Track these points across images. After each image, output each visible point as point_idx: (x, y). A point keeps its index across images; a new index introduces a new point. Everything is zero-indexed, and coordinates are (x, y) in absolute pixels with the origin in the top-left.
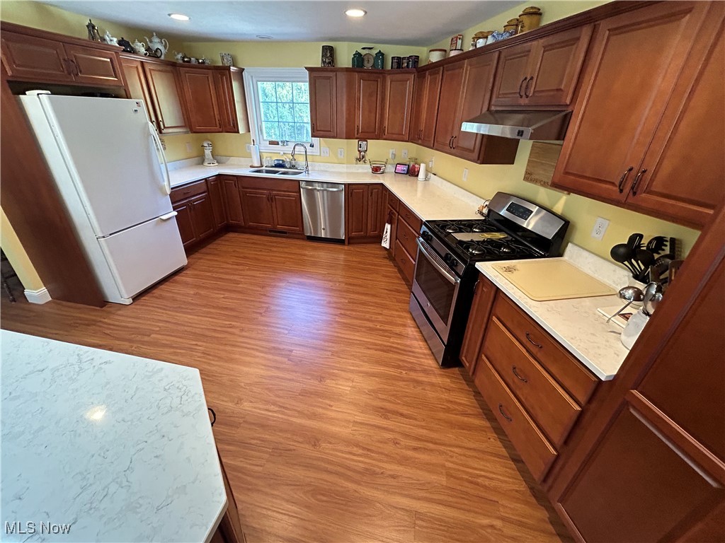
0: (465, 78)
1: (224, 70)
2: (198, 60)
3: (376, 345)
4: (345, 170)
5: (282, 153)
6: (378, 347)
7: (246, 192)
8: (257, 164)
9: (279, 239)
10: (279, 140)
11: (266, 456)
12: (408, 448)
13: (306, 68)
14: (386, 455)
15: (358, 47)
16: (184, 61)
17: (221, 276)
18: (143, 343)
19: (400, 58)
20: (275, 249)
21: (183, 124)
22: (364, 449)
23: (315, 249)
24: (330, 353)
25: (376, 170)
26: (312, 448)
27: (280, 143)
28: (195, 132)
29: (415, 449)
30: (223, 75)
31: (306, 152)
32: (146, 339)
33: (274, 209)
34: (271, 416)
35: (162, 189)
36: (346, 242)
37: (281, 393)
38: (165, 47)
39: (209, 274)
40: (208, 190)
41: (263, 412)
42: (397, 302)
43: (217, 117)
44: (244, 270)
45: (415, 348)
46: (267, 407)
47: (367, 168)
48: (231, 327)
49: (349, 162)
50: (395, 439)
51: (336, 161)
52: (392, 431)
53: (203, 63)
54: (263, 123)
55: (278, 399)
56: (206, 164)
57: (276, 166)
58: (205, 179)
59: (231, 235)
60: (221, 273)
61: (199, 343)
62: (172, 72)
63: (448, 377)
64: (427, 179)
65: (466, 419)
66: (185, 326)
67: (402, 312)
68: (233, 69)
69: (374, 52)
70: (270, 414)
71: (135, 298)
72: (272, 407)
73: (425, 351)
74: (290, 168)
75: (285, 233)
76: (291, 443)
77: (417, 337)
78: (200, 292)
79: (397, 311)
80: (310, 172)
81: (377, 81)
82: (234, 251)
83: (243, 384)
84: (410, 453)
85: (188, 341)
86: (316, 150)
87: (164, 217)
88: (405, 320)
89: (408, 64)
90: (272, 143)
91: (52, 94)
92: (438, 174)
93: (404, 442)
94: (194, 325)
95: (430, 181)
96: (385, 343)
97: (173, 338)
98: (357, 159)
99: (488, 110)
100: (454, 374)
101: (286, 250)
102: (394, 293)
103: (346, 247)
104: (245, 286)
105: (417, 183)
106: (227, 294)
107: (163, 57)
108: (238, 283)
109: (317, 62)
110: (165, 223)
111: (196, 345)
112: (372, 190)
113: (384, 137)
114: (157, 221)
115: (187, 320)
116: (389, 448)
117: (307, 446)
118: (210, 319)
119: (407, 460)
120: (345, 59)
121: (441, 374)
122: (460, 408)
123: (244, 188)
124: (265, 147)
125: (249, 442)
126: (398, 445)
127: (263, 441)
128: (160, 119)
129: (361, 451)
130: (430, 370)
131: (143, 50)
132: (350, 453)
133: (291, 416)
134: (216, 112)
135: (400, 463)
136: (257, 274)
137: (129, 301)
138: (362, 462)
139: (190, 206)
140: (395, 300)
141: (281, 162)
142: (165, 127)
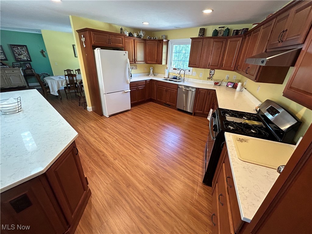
0: (260, 36)
1: (161, 41)
2: (153, 38)
3: (177, 160)
4: (201, 82)
5: (176, 73)
6: (178, 161)
7: (159, 87)
8: (166, 77)
9: (167, 108)
10: (177, 68)
11: (110, 181)
12: (161, 209)
13: (191, 38)
14: (151, 207)
15: (217, 28)
16: (149, 39)
17: (139, 116)
18: (103, 130)
19: (238, 30)
20: (163, 111)
21: (144, 60)
22: (144, 199)
23: (179, 114)
24: (156, 156)
25: (216, 84)
26: (126, 188)
27: (177, 69)
28: (147, 64)
29: (164, 212)
30: (160, 43)
31: (184, 73)
32: (105, 129)
33: (167, 95)
34: (121, 169)
35: (127, 82)
36: (193, 114)
37: (130, 163)
38: (144, 34)
39: (135, 114)
40: (145, 85)
41: (120, 166)
42: (201, 146)
43: (156, 58)
44: (147, 116)
45: (196, 169)
46: (122, 165)
47: (212, 83)
48: (130, 134)
49: (204, 79)
50: (159, 202)
51: (199, 78)
52: (160, 198)
53: (155, 39)
54: (173, 61)
55: (127, 164)
56: (150, 76)
57: (173, 78)
58: (146, 80)
59: (151, 103)
60: (139, 115)
61: (117, 136)
62: (144, 43)
63: (204, 189)
64: (241, 91)
65: (200, 214)
66: (117, 128)
67: (200, 151)
68: (164, 40)
69: (224, 29)
70: (122, 168)
71: (110, 116)
72: (124, 166)
73: (200, 173)
74: (178, 80)
75: (170, 105)
76: (121, 182)
77: (200, 165)
78: (129, 119)
79: (198, 150)
80: (185, 82)
81: (223, 42)
82: (148, 109)
83: (120, 154)
84: (161, 212)
85: (114, 134)
86: (190, 73)
87: (126, 91)
88: (199, 155)
89: (242, 33)
90: (174, 69)
91: (101, 49)
92: (247, 89)
93: (162, 206)
94: (120, 129)
95: (243, 92)
96: (182, 161)
97: (111, 131)
98: (208, 78)
99: (266, 51)
100: (208, 189)
101: (167, 112)
102: (202, 142)
103: (192, 117)
104: (144, 121)
105: (235, 92)
106: (136, 122)
107: (142, 37)
108: (142, 119)
109: (196, 35)
110: (125, 93)
111: (116, 136)
112: (210, 92)
113: (222, 68)
114: (123, 92)
115: (119, 127)
116: (154, 204)
117: (125, 186)
118: (126, 129)
119: (158, 214)
120: (209, 33)
121: (201, 187)
122: (200, 207)
123: (158, 85)
124: (171, 70)
125: (109, 174)
126: (158, 206)
127: (113, 176)
128: (136, 58)
129: (142, 199)
130: (196, 182)
131: (136, 36)
132: (138, 197)
133: (127, 172)
134: (156, 56)
135: (154, 213)
136: (151, 118)
137: (108, 116)
138: (140, 204)
139: (138, 90)
140: (200, 145)
141: (175, 77)
142: (137, 61)
